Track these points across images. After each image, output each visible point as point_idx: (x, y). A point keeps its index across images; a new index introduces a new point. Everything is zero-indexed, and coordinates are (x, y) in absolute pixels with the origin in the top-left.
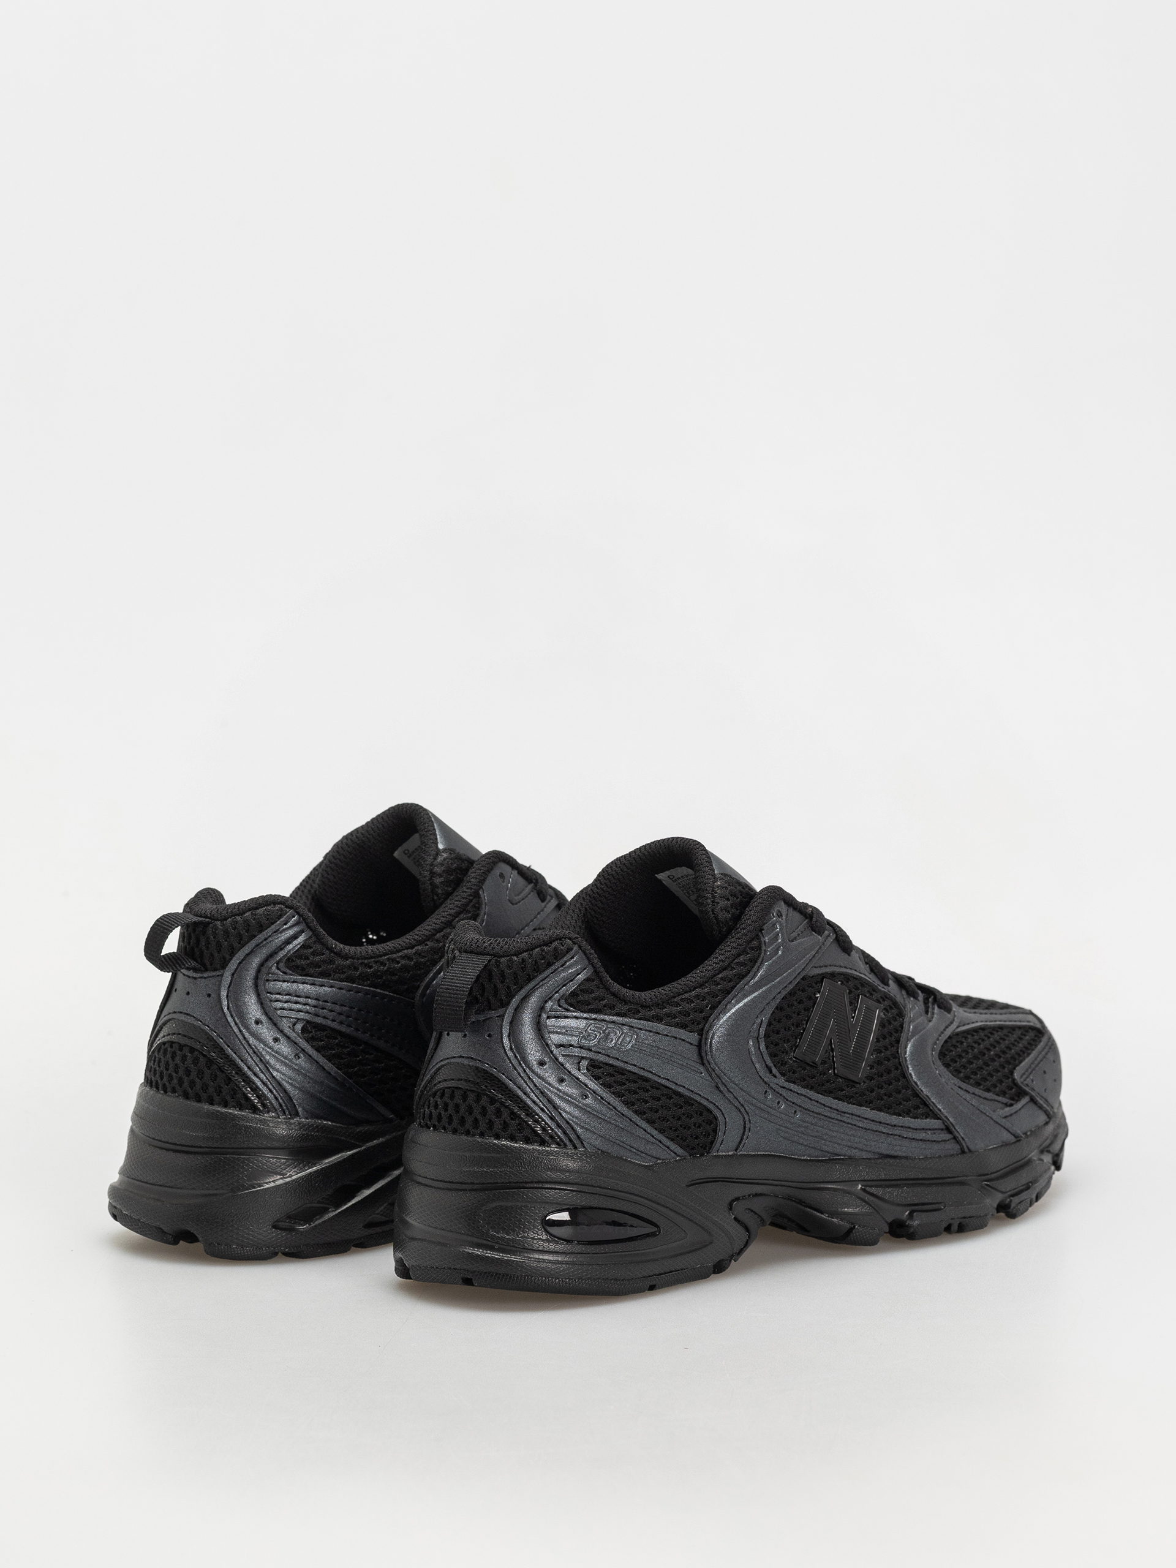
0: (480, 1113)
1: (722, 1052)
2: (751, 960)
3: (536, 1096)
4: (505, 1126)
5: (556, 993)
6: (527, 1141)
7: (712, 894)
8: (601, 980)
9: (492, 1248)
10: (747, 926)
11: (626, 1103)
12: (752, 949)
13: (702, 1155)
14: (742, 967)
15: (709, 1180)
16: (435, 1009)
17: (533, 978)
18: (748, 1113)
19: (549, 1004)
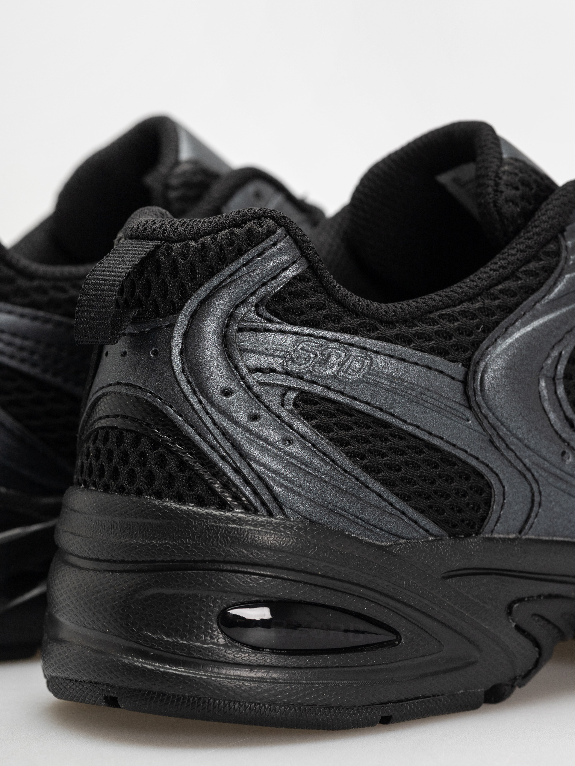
0: (138, 462)
1: (499, 392)
2: (543, 268)
3: (215, 438)
4: (171, 480)
5: (253, 294)
6: (201, 503)
7: (495, 181)
8: (321, 281)
9: (144, 655)
10: (541, 223)
11: (351, 455)
12: (547, 254)
13: (468, 535)
14: (531, 278)
15: (478, 571)
16: (77, 313)
17: (218, 272)
18: (537, 481)
19: (243, 310)
